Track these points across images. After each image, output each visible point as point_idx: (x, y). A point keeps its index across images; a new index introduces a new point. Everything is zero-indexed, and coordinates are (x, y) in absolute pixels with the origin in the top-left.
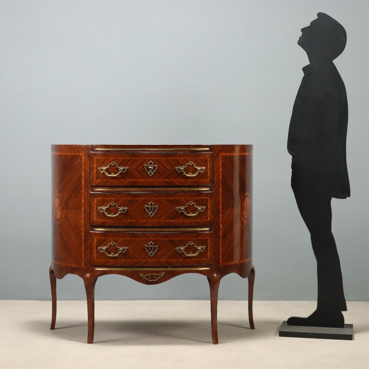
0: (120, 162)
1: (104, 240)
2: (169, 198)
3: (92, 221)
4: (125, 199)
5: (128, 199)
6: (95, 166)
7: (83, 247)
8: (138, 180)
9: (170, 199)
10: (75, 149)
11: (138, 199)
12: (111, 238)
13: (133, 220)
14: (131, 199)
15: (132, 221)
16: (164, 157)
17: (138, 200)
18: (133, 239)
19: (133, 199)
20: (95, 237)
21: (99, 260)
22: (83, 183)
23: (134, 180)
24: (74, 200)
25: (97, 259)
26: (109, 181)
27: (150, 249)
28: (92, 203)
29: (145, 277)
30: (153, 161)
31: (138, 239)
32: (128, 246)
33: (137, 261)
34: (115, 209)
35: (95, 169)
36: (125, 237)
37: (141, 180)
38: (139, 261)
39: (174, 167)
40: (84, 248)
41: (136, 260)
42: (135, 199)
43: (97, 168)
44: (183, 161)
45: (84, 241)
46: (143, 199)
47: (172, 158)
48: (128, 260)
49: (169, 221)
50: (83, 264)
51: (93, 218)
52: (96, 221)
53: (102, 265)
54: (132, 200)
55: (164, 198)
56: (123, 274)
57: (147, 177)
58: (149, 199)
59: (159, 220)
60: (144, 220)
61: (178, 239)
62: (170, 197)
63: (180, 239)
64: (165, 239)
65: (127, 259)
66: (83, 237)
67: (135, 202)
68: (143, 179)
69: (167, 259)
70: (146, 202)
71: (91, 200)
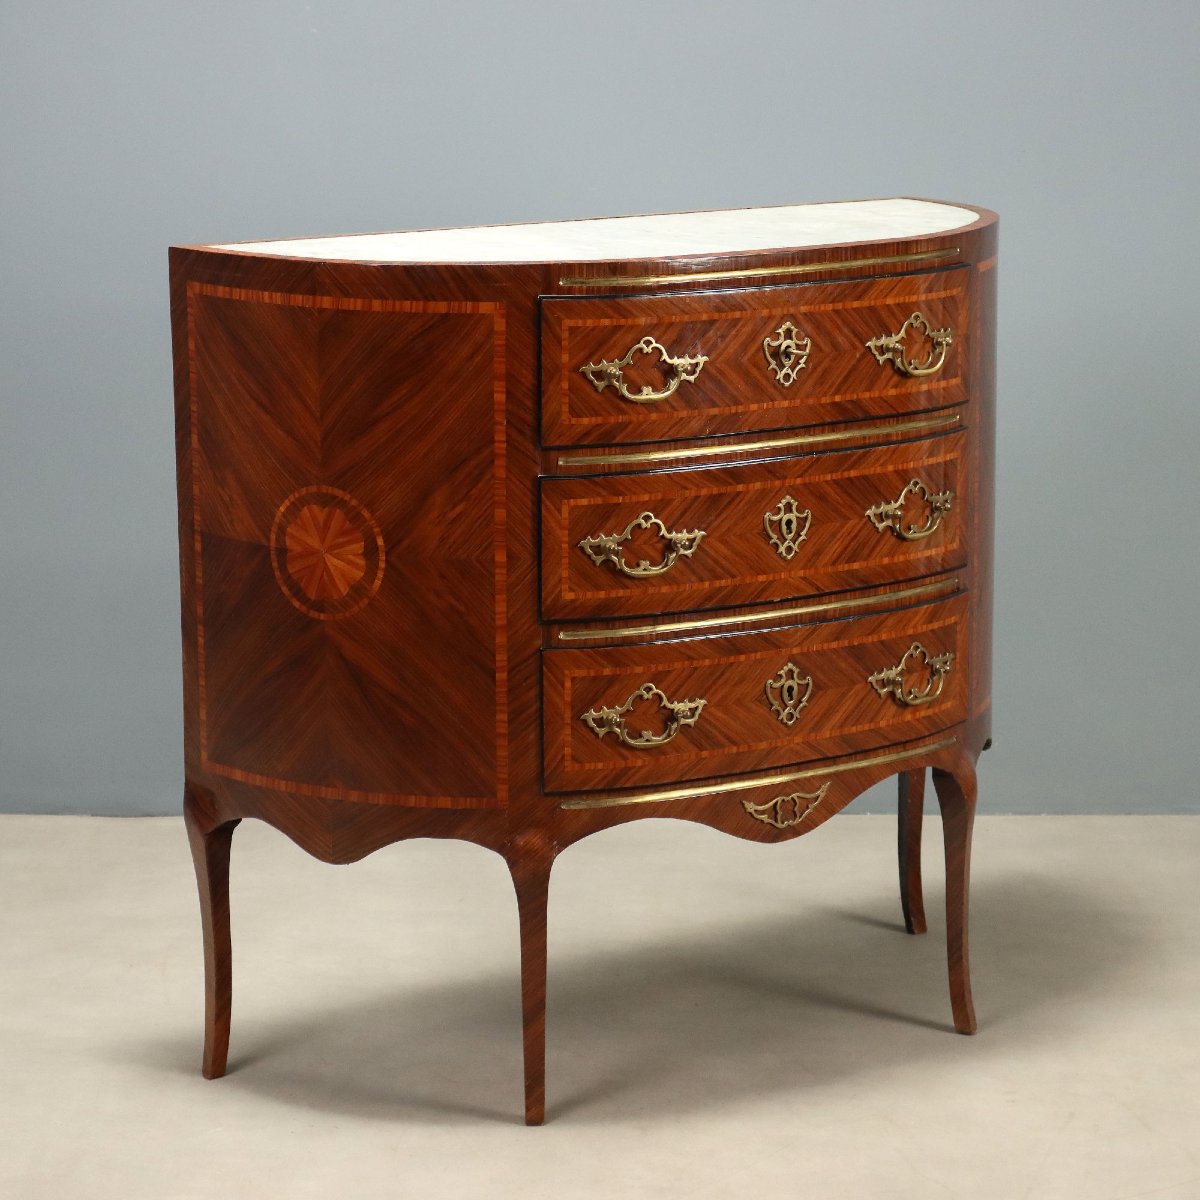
0: (671, 335)
1: (612, 681)
2: (846, 474)
3: (549, 600)
4: (693, 493)
5: (704, 492)
6: (565, 358)
7: (503, 717)
8: (741, 409)
9: (849, 479)
10: (452, 284)
11: (740, 488)
12: (639, 670)
13: (723, 583)
14: (715, 491)
15: (717, 584)
16: (833, 302)
17: (739, 493)
18: (724, 660)
19: (723, 490)
20: (567, 672)
21: (587, 766)
22: (500, 437)
23: (727, 410)
24: (451, 515)
25: (577, 766)
26: (630, 423)
27: (786, 695)
28: (553, 524)
29: (763, 812)
30: (797, 324)
31: (743, 658)
32: (706, 692)
33: (738, 754)
34: (656, 539)
35: (566, 372)
36: (693, 659)
37: (754, 407)
38: (746, 749)
39: (863, 343)
40: (510, 722)
41: (734, 749)
42: (729, 489)
43: (576, 369)
44: (893, 314)
45: (509, 691)
46: (758, 485)
47: (856, 304)
48: (705, 754)
49: (846, 567)
50: (502, 792)
51: (555, 586)
52: (573, 601)
53: (600, 787)
54: (721, 495)
55: (828, 477)
56: (681, 815)
57: (771, 390)
58: (777, 483)
59: (812, 571)
60: (762, 578)
61: (875, 638)
62: (849, 469)
63: (884, 637)
64: (834, 645)
65: (702, 751)
66: (501, 676)
67: (730, 503)
68: (758, 402)
69: (841, 726)
70: (768, 499)
71: (548, 509)
